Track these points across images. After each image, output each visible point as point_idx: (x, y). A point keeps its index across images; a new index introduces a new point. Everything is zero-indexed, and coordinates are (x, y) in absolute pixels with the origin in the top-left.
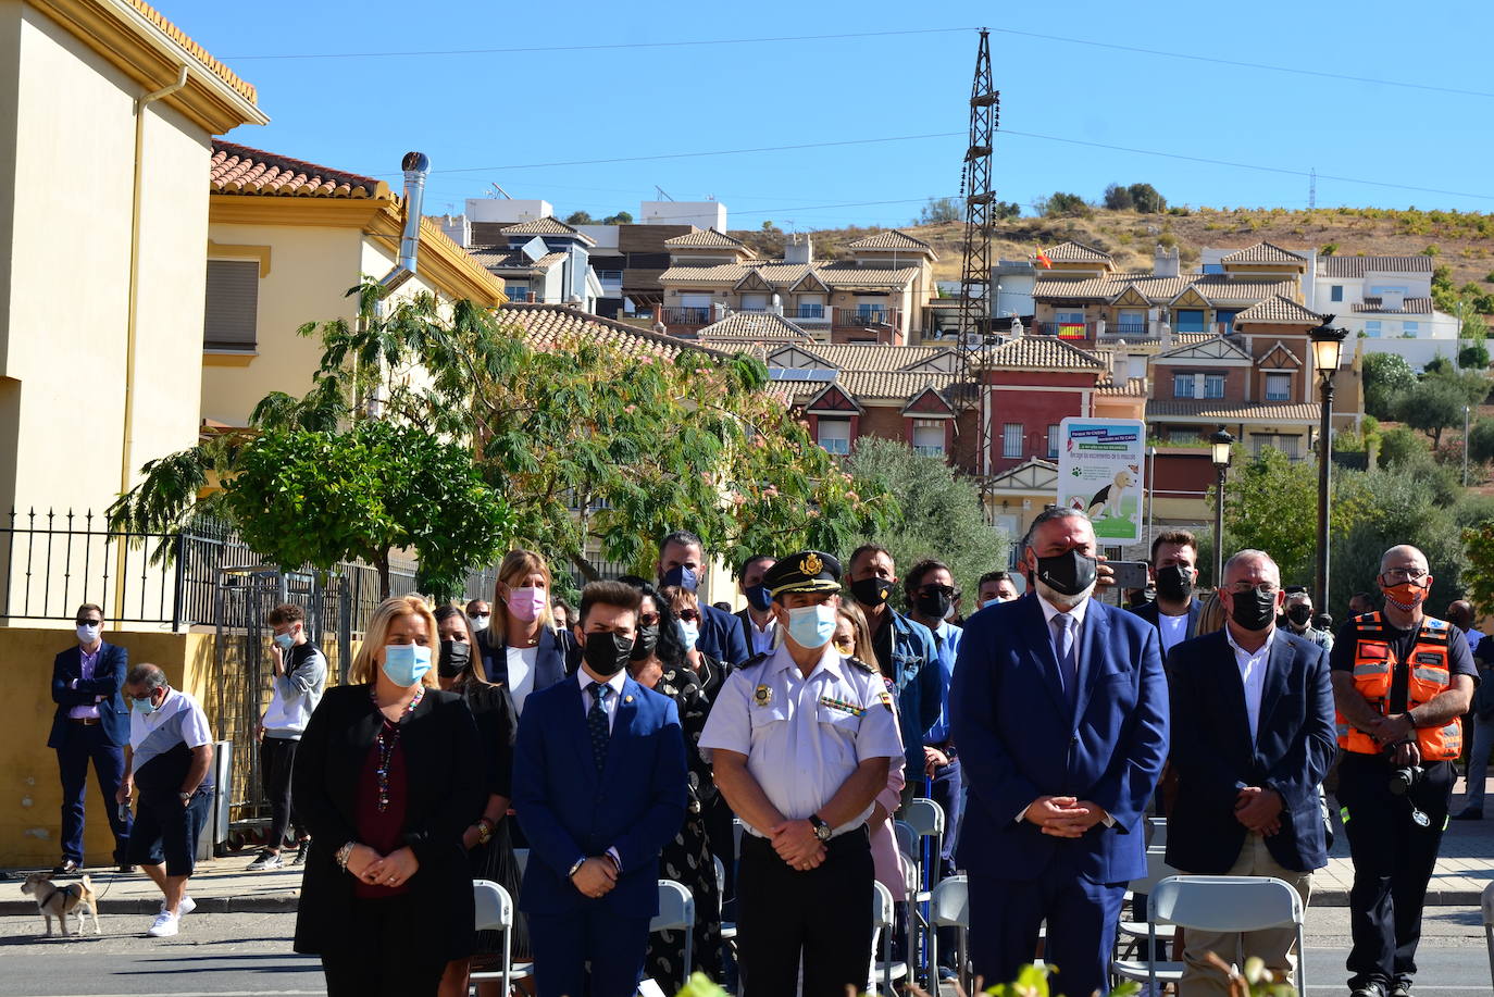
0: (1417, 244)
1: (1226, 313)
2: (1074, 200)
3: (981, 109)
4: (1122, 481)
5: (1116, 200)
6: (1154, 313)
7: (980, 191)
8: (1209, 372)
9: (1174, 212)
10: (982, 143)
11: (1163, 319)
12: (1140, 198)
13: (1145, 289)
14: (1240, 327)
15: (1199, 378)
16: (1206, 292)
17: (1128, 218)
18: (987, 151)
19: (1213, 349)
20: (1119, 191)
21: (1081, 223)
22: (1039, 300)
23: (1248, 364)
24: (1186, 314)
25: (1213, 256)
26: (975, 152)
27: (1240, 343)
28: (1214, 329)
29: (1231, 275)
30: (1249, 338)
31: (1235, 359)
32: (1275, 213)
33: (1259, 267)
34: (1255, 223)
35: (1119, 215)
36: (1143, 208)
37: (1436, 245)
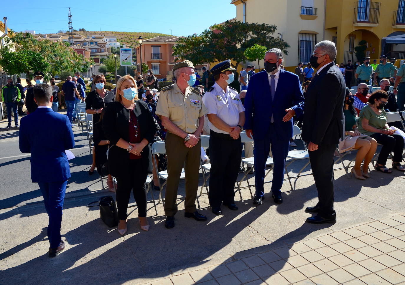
0: (114, 35)
1: (96, 42)
2: (76, 30)
3: (70, 17)
4: (129, 57)
5: (80, 30)
6: (88, 43)
7: (71, 27)
8: (95, 49)
9: (87, 31)
10: (70, 21)
11: (89, 43)
12: (83, 30)
13: (86, 40)
14: (98, 44)
15: (94, 49)
16: (93, 40)
17: (82, 32)
18: (71, 22)
19: (95, 46)
20: (81, 29)
21: (77, 33)
22: (75, 41)
23: (99, 48)
24: (91, 43)
25: (94, 36)
26: (69, 23)
27: (98, 46)
28: (95, 44)
29: (96, 38)
30: (99, 45)
31: (98, 47)
32: (98, 32)
33: (99, 37)
34: (96, 33)
35: (81, 32)
36: (83, 31)
37: (116, 35)
